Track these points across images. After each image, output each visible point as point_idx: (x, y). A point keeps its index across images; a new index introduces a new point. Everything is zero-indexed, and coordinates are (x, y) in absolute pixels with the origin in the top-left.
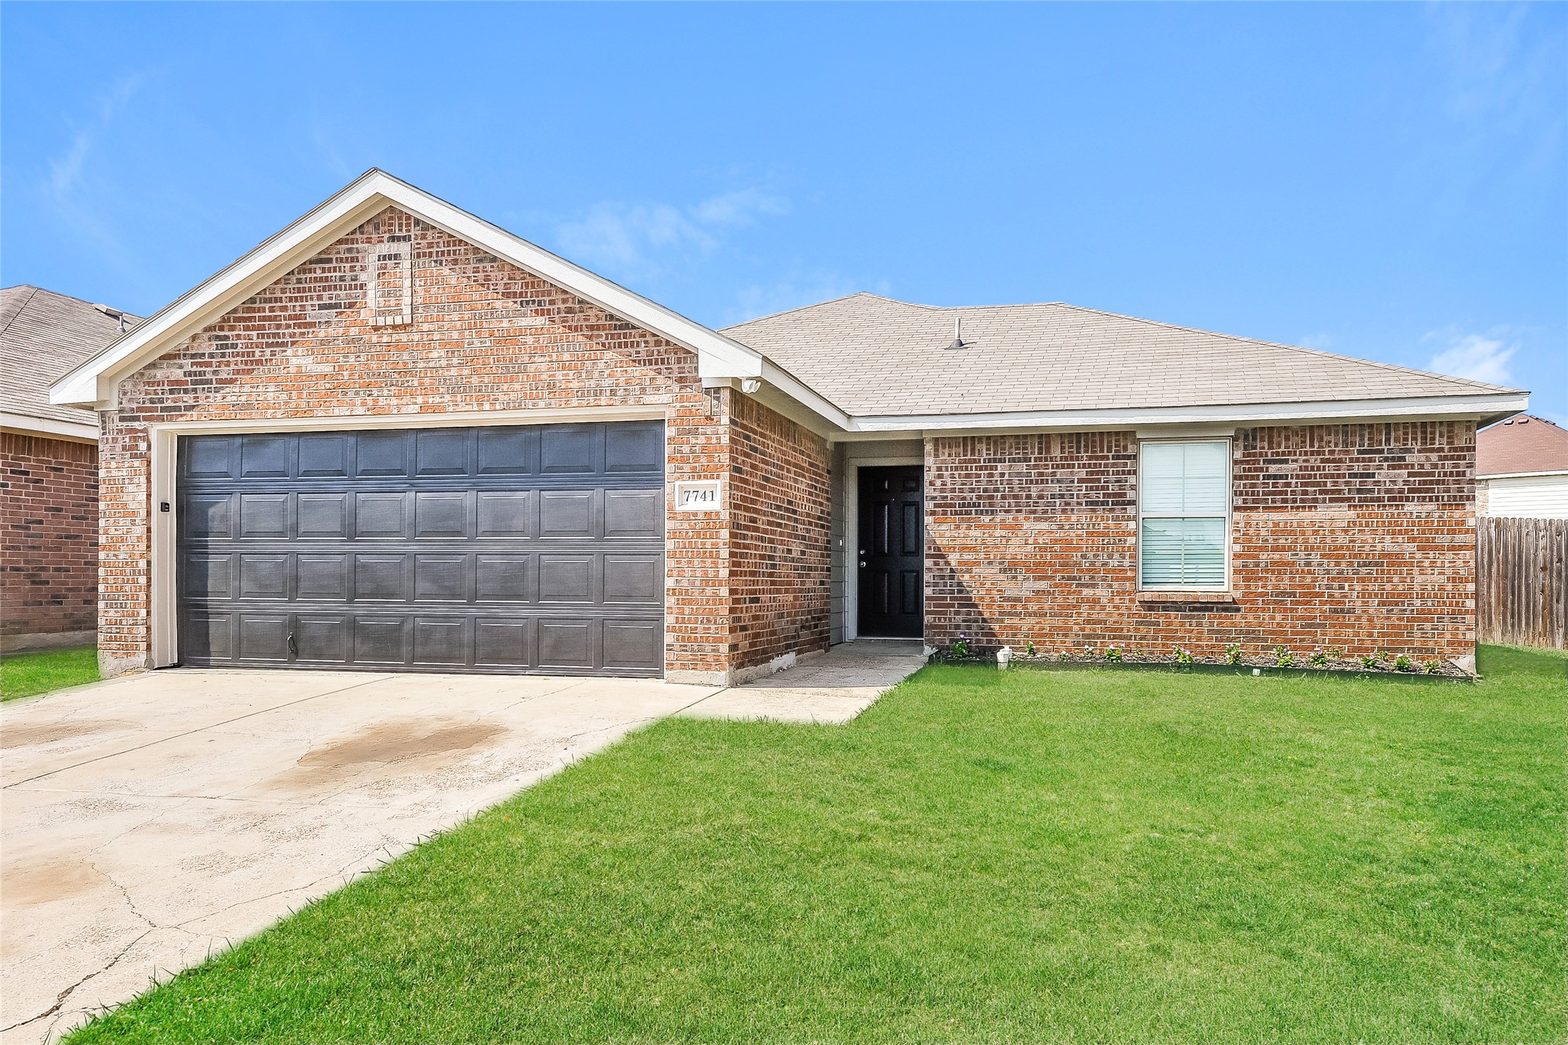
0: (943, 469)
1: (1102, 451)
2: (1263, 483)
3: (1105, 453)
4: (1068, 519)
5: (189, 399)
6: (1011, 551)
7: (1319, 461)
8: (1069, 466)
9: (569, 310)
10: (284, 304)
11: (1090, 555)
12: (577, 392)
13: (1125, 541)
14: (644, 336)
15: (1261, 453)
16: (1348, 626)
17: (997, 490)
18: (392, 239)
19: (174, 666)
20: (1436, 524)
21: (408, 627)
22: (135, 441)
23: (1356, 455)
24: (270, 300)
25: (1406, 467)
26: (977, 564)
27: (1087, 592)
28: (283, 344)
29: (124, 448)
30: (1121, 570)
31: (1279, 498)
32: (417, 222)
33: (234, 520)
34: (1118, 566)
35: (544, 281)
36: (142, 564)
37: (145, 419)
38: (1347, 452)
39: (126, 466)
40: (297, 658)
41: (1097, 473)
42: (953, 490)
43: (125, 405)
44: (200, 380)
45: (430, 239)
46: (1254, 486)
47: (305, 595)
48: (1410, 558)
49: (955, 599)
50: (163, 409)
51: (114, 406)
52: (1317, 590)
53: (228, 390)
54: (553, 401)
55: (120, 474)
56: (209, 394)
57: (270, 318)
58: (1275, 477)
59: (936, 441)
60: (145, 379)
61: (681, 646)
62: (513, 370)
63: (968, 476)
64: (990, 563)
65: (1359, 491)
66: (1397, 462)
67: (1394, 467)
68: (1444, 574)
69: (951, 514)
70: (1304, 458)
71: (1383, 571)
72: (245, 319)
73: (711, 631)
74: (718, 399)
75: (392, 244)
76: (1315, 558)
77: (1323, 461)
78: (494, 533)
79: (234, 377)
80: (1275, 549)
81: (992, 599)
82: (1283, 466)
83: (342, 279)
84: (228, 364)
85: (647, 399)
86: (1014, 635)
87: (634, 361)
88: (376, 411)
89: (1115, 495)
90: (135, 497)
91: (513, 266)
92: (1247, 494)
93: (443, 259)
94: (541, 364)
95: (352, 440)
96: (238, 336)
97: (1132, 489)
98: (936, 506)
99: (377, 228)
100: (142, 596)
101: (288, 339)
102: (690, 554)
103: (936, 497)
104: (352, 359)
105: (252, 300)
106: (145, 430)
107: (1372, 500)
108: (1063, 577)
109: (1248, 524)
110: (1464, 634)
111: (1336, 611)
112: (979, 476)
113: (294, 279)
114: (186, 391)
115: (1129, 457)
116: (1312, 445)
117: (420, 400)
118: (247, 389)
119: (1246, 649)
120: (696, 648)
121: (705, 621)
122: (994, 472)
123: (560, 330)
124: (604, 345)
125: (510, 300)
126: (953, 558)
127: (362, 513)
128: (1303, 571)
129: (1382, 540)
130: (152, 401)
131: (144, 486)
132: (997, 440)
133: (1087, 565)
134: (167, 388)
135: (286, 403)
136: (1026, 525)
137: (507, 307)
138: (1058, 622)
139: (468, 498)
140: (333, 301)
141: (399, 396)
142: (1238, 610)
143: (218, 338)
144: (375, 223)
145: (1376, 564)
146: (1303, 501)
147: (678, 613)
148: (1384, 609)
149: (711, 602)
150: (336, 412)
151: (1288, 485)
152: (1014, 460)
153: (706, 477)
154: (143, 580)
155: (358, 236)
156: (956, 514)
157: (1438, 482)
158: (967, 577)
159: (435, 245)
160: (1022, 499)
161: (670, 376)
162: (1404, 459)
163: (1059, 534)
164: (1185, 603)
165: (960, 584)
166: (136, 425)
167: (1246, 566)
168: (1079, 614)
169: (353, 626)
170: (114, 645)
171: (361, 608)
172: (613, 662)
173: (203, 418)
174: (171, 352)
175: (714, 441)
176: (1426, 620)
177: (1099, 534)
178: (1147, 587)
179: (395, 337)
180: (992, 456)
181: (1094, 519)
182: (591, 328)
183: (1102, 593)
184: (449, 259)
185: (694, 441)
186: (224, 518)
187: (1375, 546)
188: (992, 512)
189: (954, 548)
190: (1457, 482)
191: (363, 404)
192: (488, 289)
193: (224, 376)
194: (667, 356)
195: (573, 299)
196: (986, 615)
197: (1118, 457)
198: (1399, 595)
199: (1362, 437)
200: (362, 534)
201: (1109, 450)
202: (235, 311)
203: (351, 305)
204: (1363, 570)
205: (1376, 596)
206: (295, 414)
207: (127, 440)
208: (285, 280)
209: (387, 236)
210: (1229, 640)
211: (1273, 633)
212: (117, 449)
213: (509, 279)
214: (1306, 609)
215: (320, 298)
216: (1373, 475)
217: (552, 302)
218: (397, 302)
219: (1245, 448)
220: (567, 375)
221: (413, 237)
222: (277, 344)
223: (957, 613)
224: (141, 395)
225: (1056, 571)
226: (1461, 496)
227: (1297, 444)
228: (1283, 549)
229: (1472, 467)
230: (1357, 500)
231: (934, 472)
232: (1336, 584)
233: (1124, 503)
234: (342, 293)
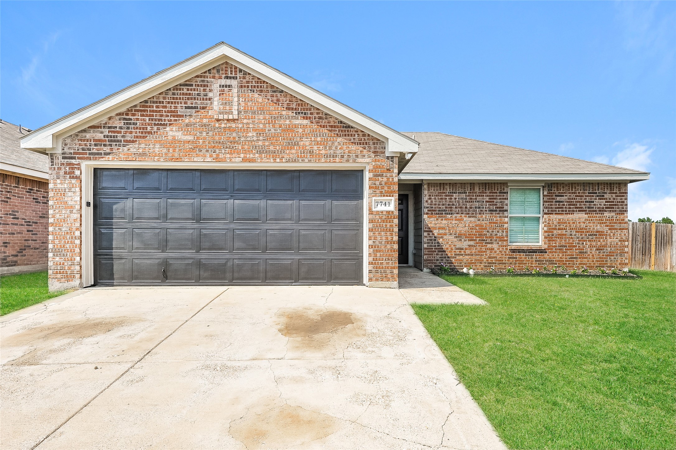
0: (431, 196)
1: (495, 190)
2: (555, 204)
3: (496, 191)
4: (482, 217)
5: (107, 149)
6: (459, 229)
7: (575, 196)
8: (482, 196)
9: (320, 118)
10: (165, 105)
11: (490, 231)
12: (324, 155)
13: (504, 225)
14: (357, 132)
15: (554, 193)
16: (585, 258)
17: (453, 205)
18: (227, 78)
19: (92, 286)
20: (615, 220)
21: (230, 264)
22: (73, 170)
23: (587, 194)
24: (157, 102)
25: (605, 199)
26: (445, 234)
27: (489, 246)
28: (164, 125)
29: (65, 173)
30: (502, 237)
31: (560, 210)
32: (241, 71)
33: (129, 211)
34: (501, 235)
35: (308, 104)
36: (77, 233)
37: (79, 158)
38: (584, 193)
39: (67, 182)
40: (167, 279)
41: (493, 199)
42: (435, 204)
43: (66, 150)
44: (113, 141)
45: (247, 79)
46: (551, 205)
47: (171, 249)
48: (606, 233)
49: (437, 249)
50: (90, 154)
51: (60, 151)
52: (574, 245)
53: (131, 146)
54: (312, 159)
55: (63, 186)
56: (119, 147)
57: (156, 111)
58: (559, 202)
59: (429, 184)
60: (79, 138)
61: (375, 271)
62: (292, 144)
63: (441, 199)
64: (451, 234)
65: (589, 208)
66: (601, 197)
67: (600, 199)
68: (618, 238)
69: (435, 214)
70: (569, 195)
71: (597, 237)
72: (141, 111)
73: (390, 264)
74: (392, 161)
75: (227, 80)
76: (574, 233)
77: (576, 196)
78: (276, 220)
79: (135, 139)
80: (559, 229)
81: (452, 249)
82: (562, 197)
83: (198, 95)
84: (131, 133)
85: (359, 160)
86: (461, 263)
87: (353, 143)
88: (217, 160)
89: (500, 208)
90: (73, 198)
91: (291, 95)
92: (549, 208)
93: (255, 89)
94: (306, 142)
95: (198, 174)
96: (138, 119)
97: (506, 205)
98: (428, 211)
99: (218, 71)
100: (77, 250)
101: (167, 122)
102: (379, 230)
103: (428, 207)
104: (204, 134)
105: (146, 102)
106: (79, 164)
107: (593, 211)
108: (480, 240)
109: (549, 220)
110: (624, 261)
111: (581, 252)
112: (446, 199)
113: (171, 93)
114: (105, 145)
115: (505, 193)
116: (572, 190)
117: (242, 155)
118: (143, 146)
119: (549, 267)
120: (383, 271)
121: (387, 260)
122: (452, 197)
123: (316, 127)
124: (337, 135)
125: (290, 111)
126: (436, 232)
127: (204, 209)
128: (569, 238)
129: (597, 226)
130: (83, 149)
131: (78, 194)
132: (453, 184)
133: (489, 235)
134: (93, 143)
135: (166, 154)
136: (465, 219)
137: (288, 114)
138: (478, 257)
139: (263, 203)
140: (193, 105)
141: (231, 153)
142: (546, 252)
143: (125, 119)
144: (217, 69)
145: (595, 235)
146: (569, 211)
147: (374, 256)
148: (598, 252)
149: (389, 251)
150: (195, 159)
151: (564, 205)
152: (460, 193)
153: (387, 196)
154: (77, 242)
155: (207, 74)
156: (437, 214)
157: (615, 205)
158: (441, 240)
159: (250, 82)
160: (463, 208)
161: (370, 150)
162: (604, 196)
163: (478, 223)
164: (527, 250)
165: (438, 243)
166: (73, 161)
167: (549, 235)
168: (486, 254)
169: (199, 264)
170: (59, 276)
171: (204, 255)
172: (336, 278)
173: (115, 160)
174: (95, 125)
175: (391, 180)
176: (612, 256)
177: (494, 223)
178: (511, 244)
179: (228, 125)
180: (451, 191)
181: (492, 217)
182: (331, 126)
183: (495, 246)
184: (258, 89)
185: (381, 180)
186: (123, 210)
187: (594, 228)
188: (452, 214)
189: (436, 228)
190: (622, 205)
191: (211, 156)
192: (279, 105)
193: (129, 139)
194: (368, 141)
195: (322, 113)
196: (449, 255)
197: (501, 193)
198: (603, 246)
199: (589, 187)
200: (204, 219)
201: (498, 190)
202: (135, 106)
203: (204, 108)
204: (590, 237)
205: (595, 247)
206: (171, 160)
207: (67, 169)
208: (165, 93)
209: (224, 76)
210: (543, 264)
211: (559, 261)
212: (61, 173)
213: (289, 101)
214: (570, 252)
215: (185, 103)
216: (593, 202)
217: (311, 114)
218: (230, 108)
219: (549, 190)
220: (320, 147)
221: (238, 78)
222: (161, 124)
223: (437, 254)
224: (76, 146)
225: (477, 237)
226: (623, 210)
227: (567, 190)
228: (562, 229)
229: (626, 200)
230: (588, 211)
231: (427, 197)
232: (581, 242)
233: (503, 211)
234: (199, 102)
